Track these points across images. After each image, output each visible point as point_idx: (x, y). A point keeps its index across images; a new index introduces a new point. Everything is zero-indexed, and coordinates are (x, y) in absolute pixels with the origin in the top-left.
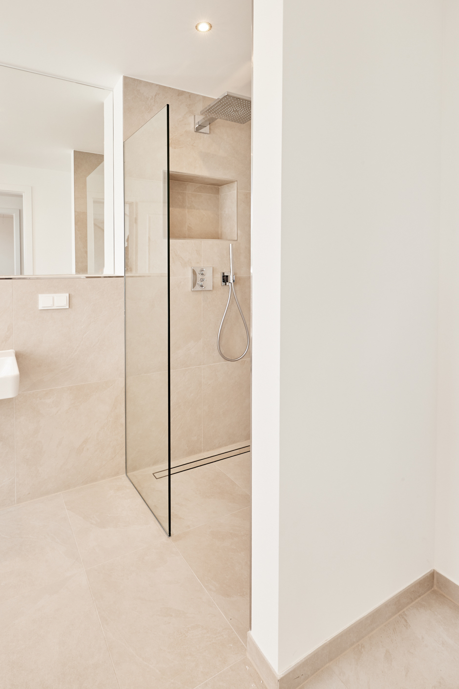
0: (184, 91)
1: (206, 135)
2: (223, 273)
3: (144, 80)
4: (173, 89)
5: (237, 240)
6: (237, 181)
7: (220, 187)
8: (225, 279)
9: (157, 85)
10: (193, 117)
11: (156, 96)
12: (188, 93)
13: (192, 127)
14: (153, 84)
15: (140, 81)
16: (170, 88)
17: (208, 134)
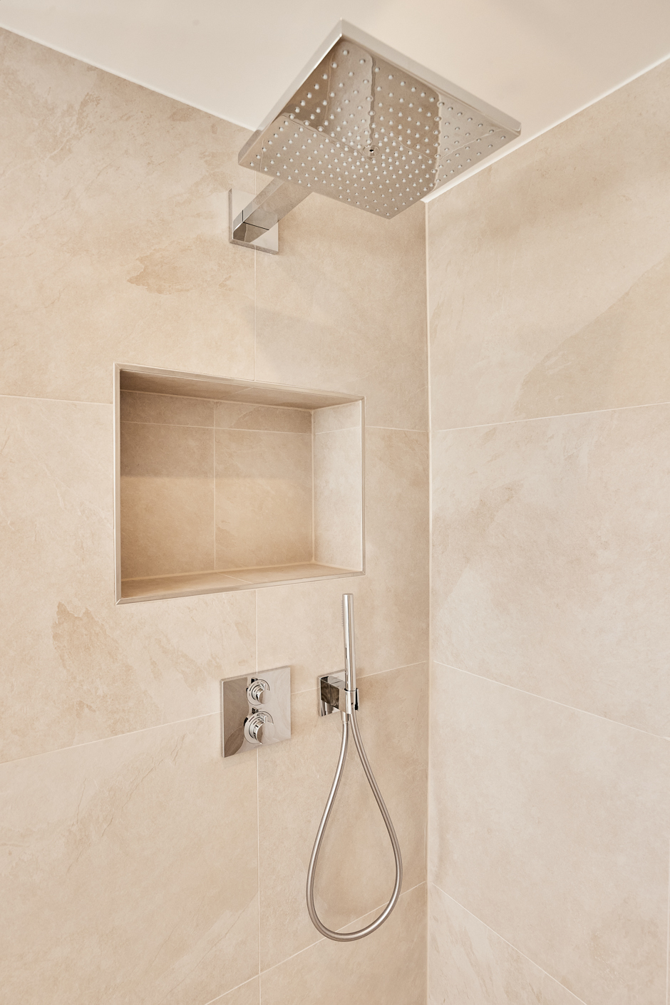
0: (193, 109)
1: (267, 258)
2: (326, 678)
3: (35, 39)
4: (152, 93)
5: (363, 573)
6: (362, 399)
7: (312, 412)
8: (329, 693)
9: (91, 68)
10: (226, 194)
11: (84, 104)
12: (209, 116)
13: (222, 229)
14: (72, 61)
15: (20, 42)
16: (141, 87)
17: (274, 253)
